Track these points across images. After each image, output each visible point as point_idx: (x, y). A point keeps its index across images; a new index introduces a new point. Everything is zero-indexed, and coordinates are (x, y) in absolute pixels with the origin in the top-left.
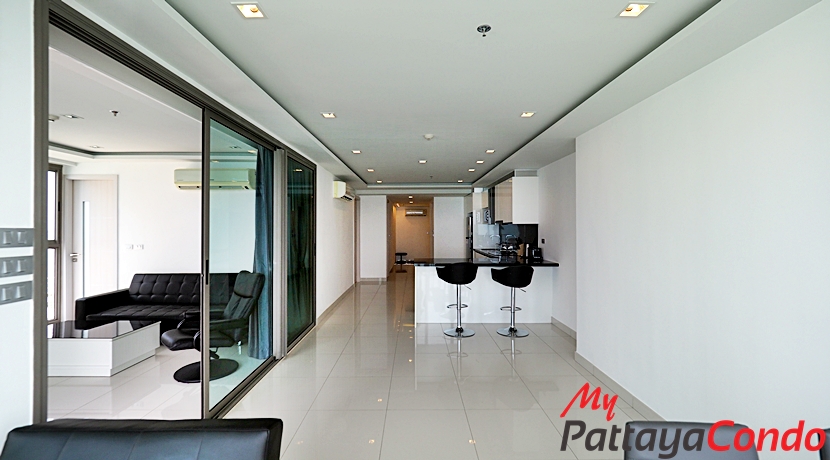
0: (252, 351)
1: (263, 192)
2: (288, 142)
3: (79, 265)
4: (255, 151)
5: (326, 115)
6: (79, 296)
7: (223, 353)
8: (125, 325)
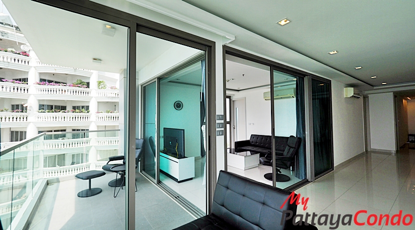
0: (297, 174)
1: (299, 98)
2: (311, 71)
3: (235, 129)
4: (296, 79)
5: (331, 53)
6: (236, 141)
7: (283, 172)
8: (249, 153)
